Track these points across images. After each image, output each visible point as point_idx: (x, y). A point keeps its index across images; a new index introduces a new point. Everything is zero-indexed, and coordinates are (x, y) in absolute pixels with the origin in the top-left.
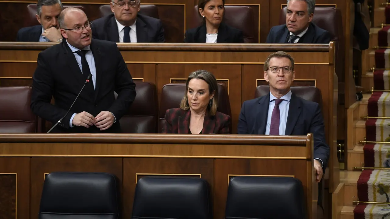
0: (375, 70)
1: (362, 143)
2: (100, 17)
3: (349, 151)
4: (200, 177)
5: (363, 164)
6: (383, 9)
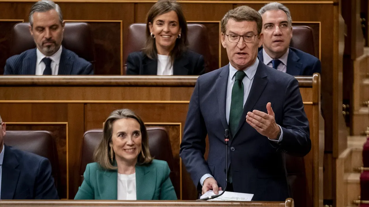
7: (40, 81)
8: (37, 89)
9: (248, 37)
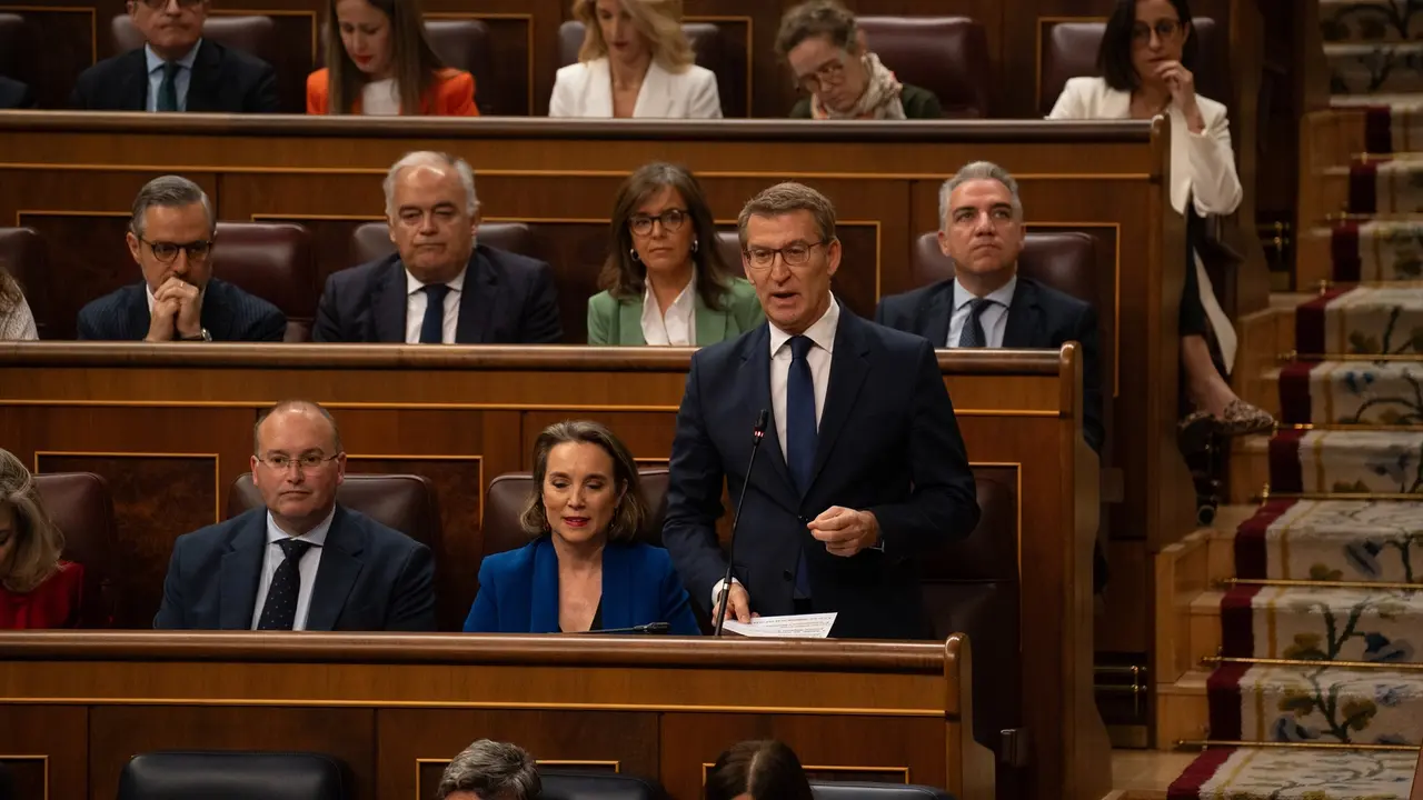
0: (1279, 429)
1: (1208, 661)
2: (355, 264)
3: (1160, 689)
4: (617, 770)
5: (1206, 731)
6: (1326, 232)
7: (418, 356)
8: (410, 375)
9: (796, 252)
